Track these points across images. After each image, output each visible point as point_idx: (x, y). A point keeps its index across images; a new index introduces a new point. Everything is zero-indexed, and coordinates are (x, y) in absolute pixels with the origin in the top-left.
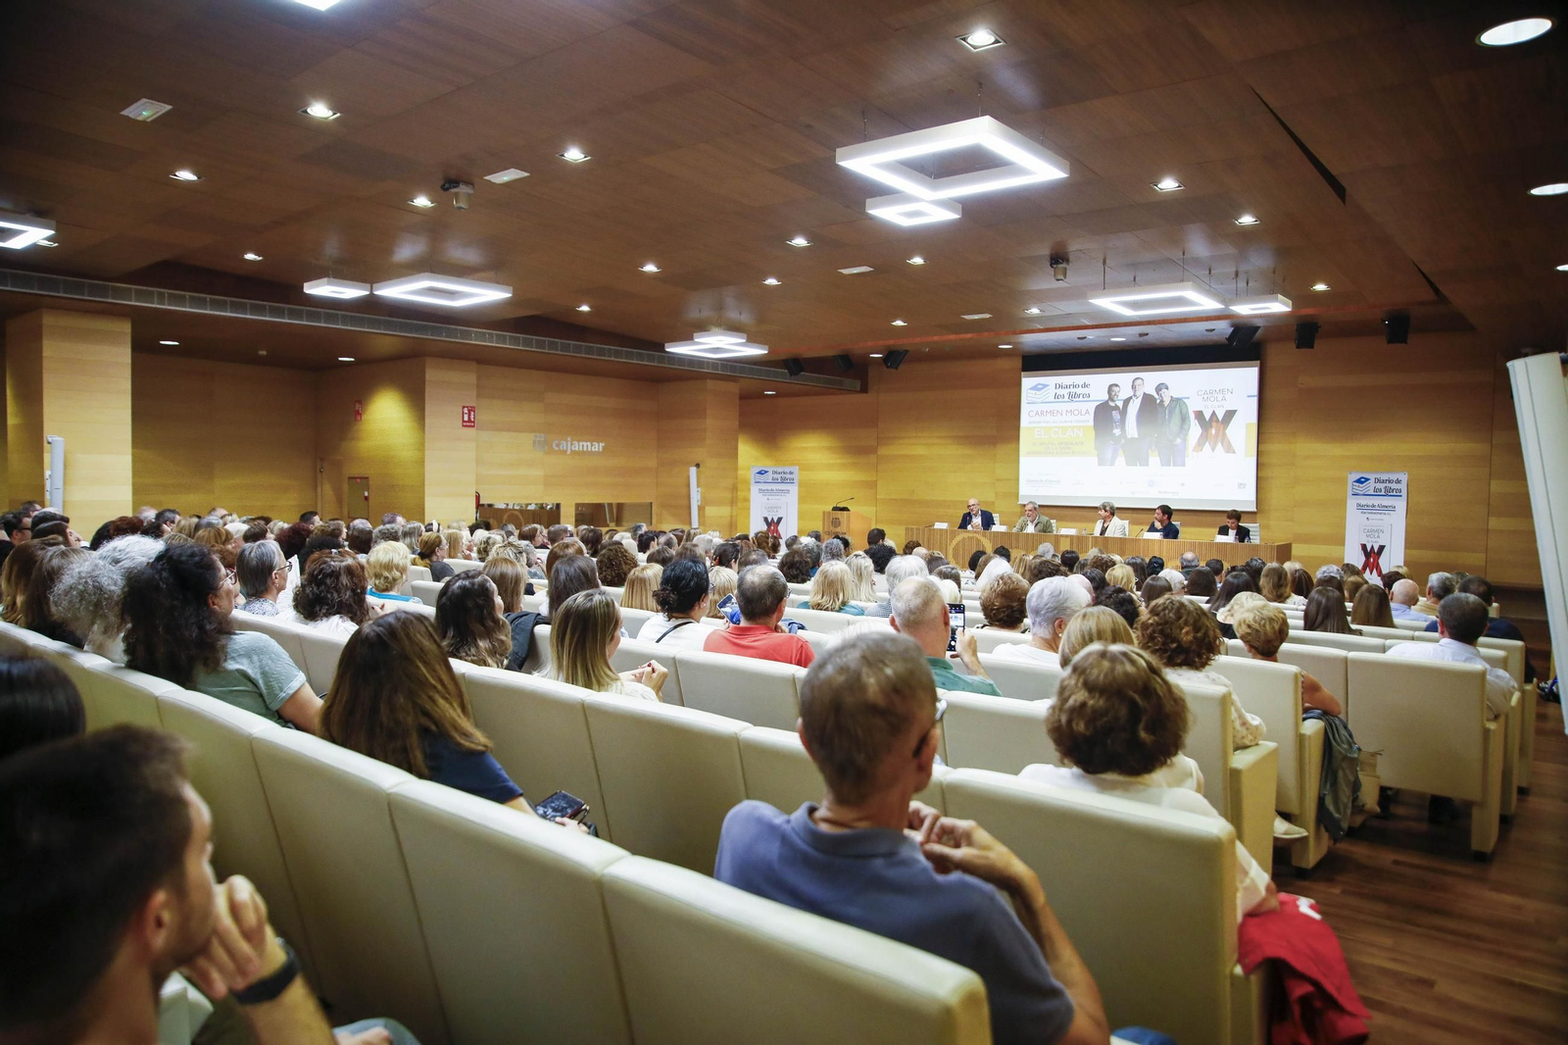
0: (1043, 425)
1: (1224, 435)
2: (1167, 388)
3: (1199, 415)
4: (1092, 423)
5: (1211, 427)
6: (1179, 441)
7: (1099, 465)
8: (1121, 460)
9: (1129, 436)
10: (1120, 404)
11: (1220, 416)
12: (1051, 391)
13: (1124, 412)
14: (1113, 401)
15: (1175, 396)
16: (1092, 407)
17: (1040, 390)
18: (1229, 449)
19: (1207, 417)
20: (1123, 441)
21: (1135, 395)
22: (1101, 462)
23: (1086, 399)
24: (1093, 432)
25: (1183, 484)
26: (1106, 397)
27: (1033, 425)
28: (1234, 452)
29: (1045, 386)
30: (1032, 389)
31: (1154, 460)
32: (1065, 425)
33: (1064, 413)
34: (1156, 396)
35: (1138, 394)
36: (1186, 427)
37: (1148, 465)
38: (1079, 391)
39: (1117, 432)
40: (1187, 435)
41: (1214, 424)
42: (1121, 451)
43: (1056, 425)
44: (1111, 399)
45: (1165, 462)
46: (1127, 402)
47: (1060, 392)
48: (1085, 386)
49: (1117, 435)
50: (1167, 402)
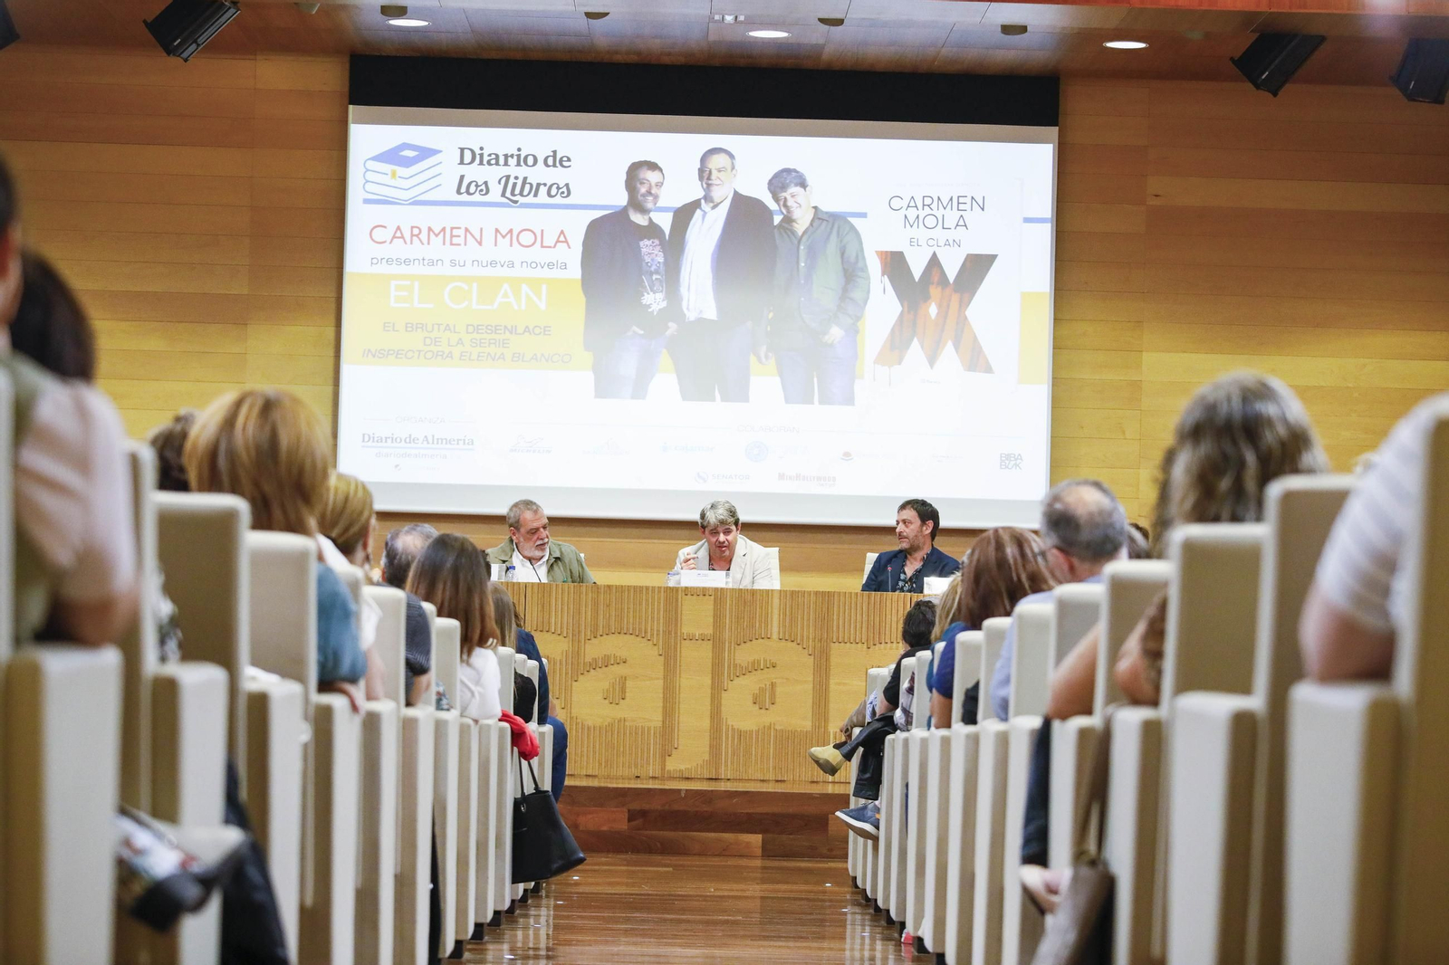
0: (417, 269)
1: (962, 321)
2: (803, 185)
3: (895, 264)
4: (575, 271)
5: (927, 298)
6: (836, 333)
7: (596, 396)
8: (665, 382)
9: (691, 316)
10: (665, 221)
11: (952, 269)
12: (447, 170)
13: (675, 243)
14: (643, 210)
15: (825, 208)
16: (577, 225)
17: (408, 162)
18: (976, 360)
19: (917, 267)
20: (673, 326)
21: (707, 198)
22: (605, 386)
23: (558, 200)
24: (580, 298)
25: (847, 455)
26: (621, 199)
27: (383, 269)
28: (989, 370)
29: (426, 153)
30: (379, 158)
31: (765, 383)
32: (489, 272)
33: (488, 237)
34: (772, 205)
35: (717, 193)
36: (857, 294)
37: (747, 400)
38: (538, 174)
39: (654, 300)
40: (858, 318)
41: (935, 291)
42: (665, 360)
43: (457, 271)
44: (636, 203)
45: (798, 393)
46: (684, 215)
47: (475, 173)
48: (557, 161)
49: (655, 308)
50: (802, 221)
